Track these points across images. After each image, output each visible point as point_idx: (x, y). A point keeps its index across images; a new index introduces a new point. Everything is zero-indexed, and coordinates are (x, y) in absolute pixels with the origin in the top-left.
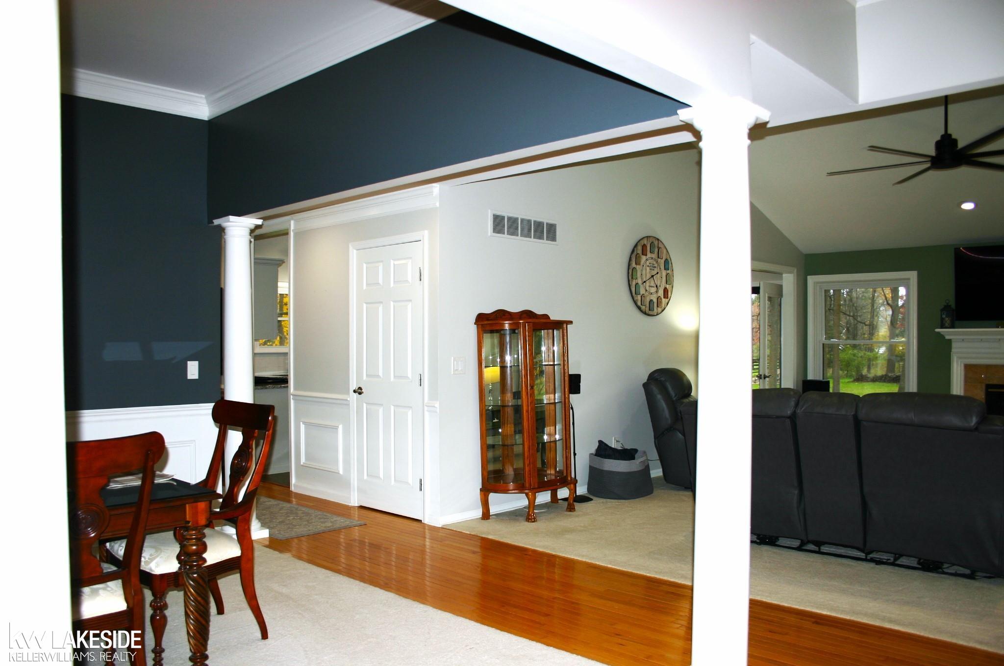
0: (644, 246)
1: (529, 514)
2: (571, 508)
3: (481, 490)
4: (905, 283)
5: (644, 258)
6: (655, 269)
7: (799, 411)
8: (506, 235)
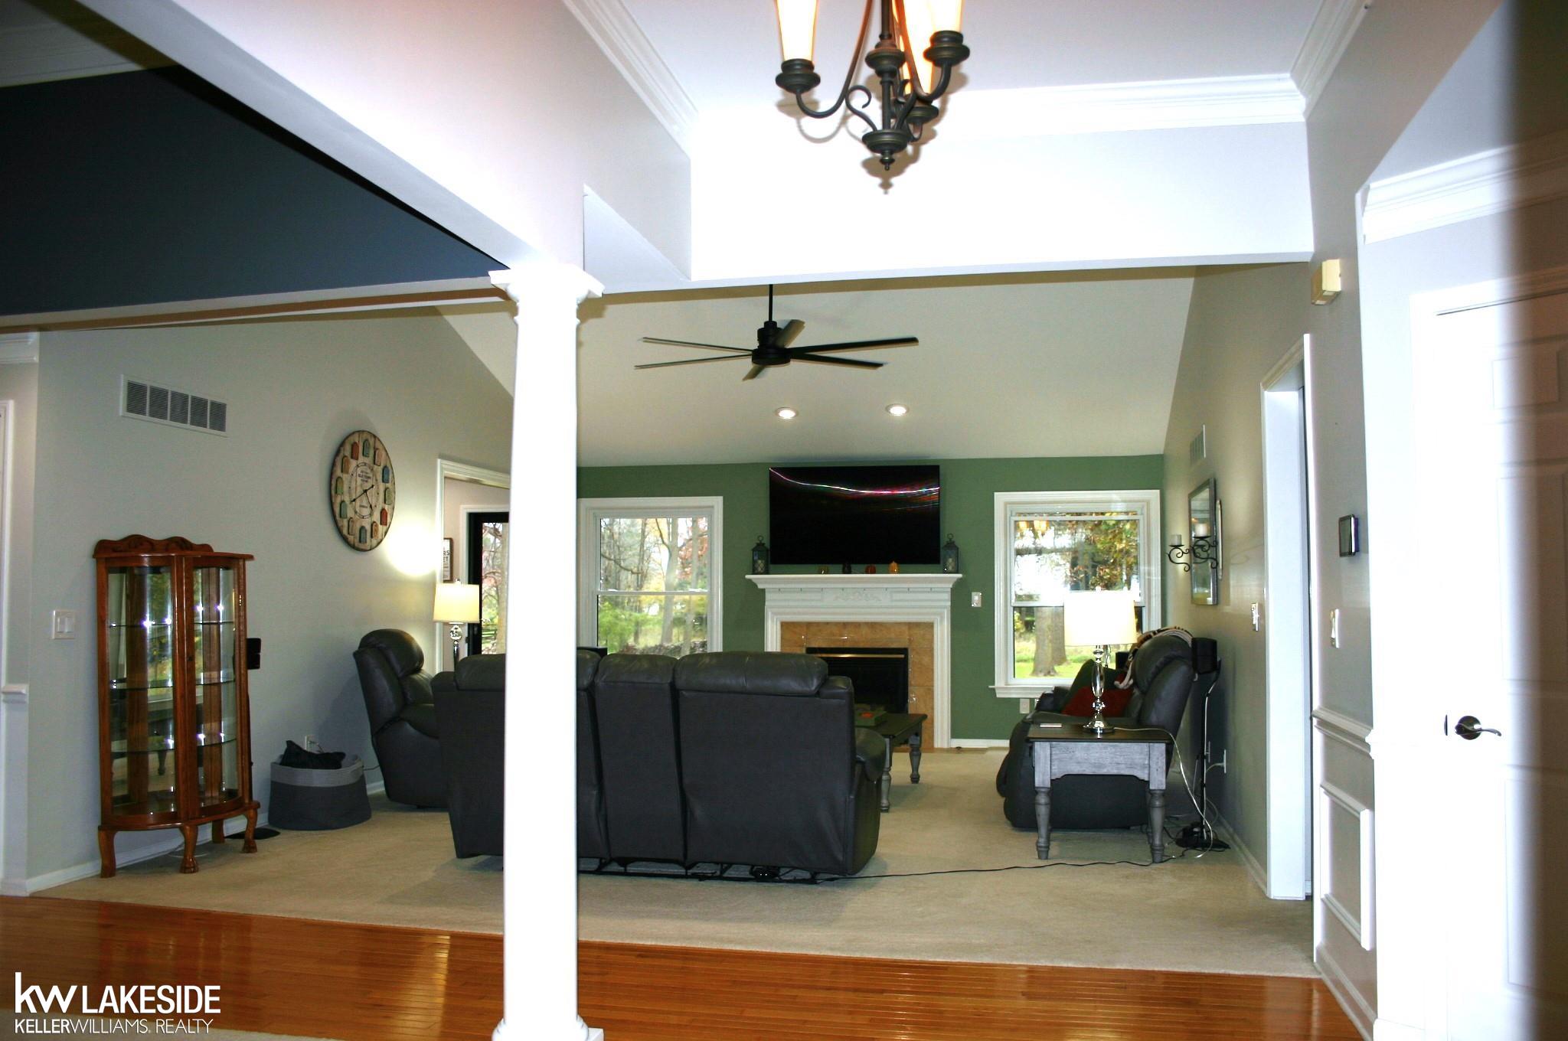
0: (354, 446)
1: (185, 861)
2: (250, 848)
3: (100, 828)
4: (708, 511)
5: (353, 463)
6: (369, 480)
7: (597, 681)
8: (147, 417)
